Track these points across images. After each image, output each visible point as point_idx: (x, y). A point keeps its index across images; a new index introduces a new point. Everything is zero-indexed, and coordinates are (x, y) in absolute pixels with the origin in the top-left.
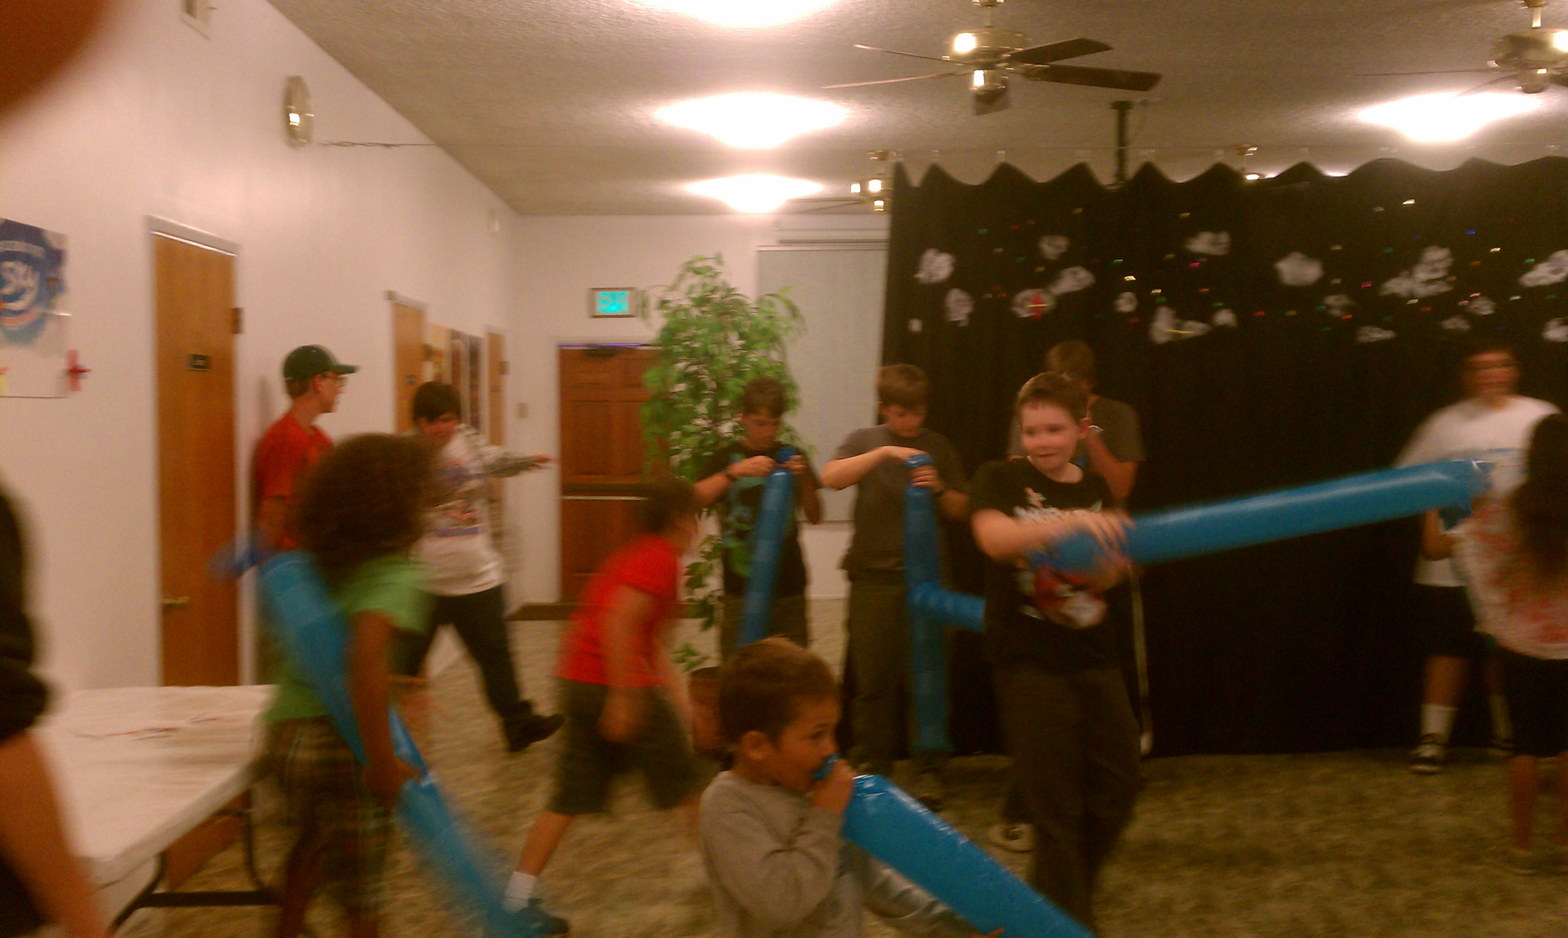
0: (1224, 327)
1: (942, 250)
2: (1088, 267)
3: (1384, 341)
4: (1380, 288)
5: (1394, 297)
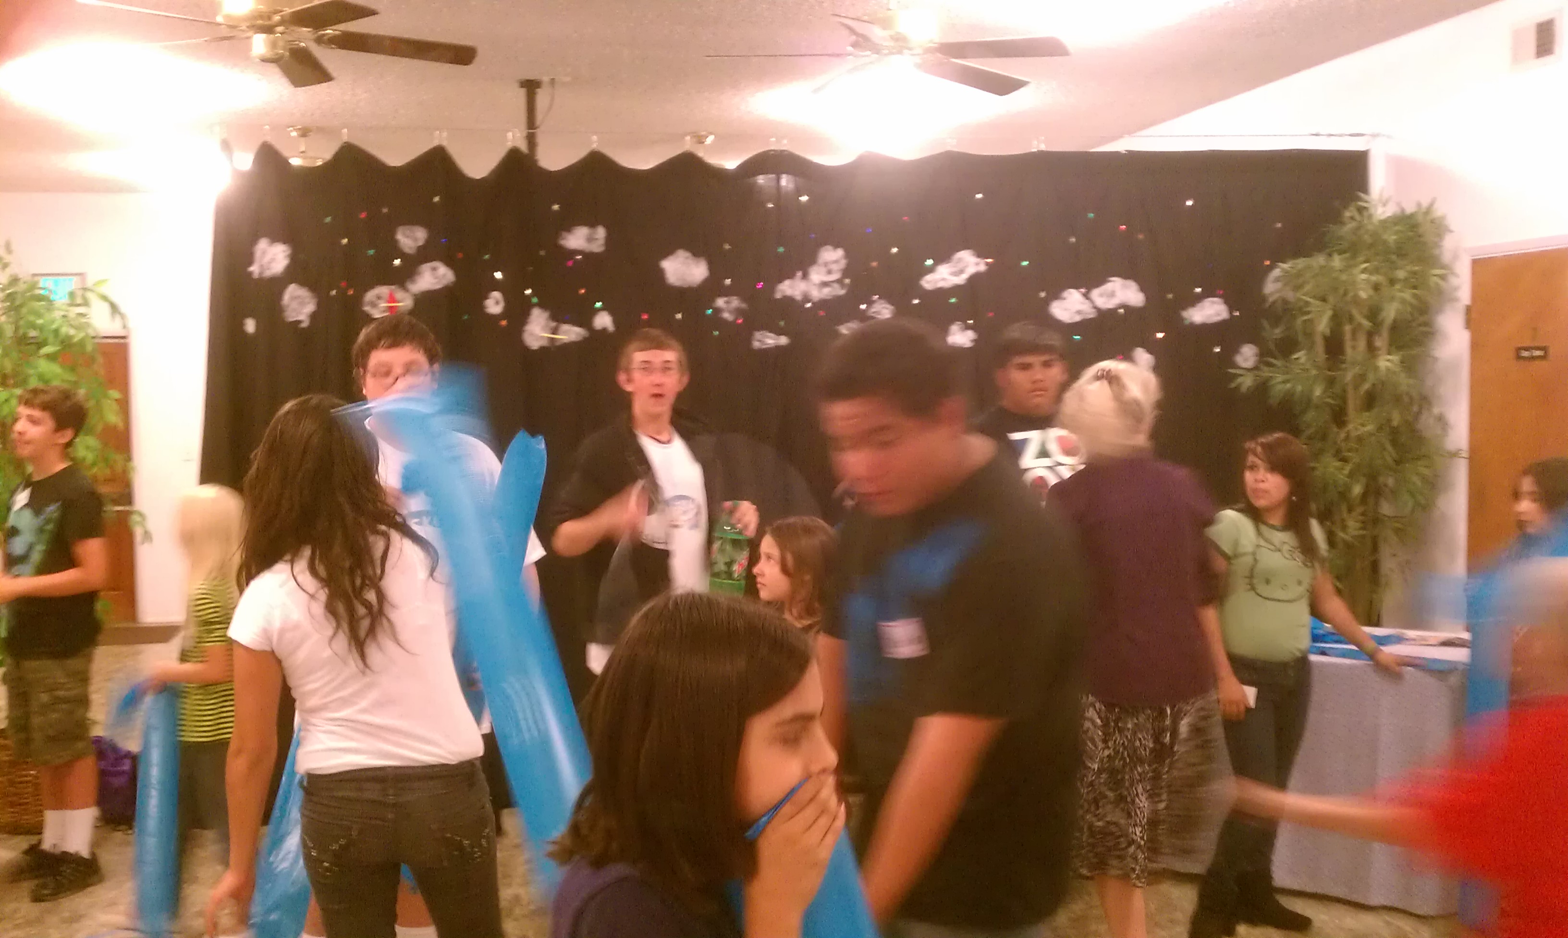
1: (276, 239)
2: (449, 262)
3: (778, 348)
4: (772, 290)
5: (789, 300)
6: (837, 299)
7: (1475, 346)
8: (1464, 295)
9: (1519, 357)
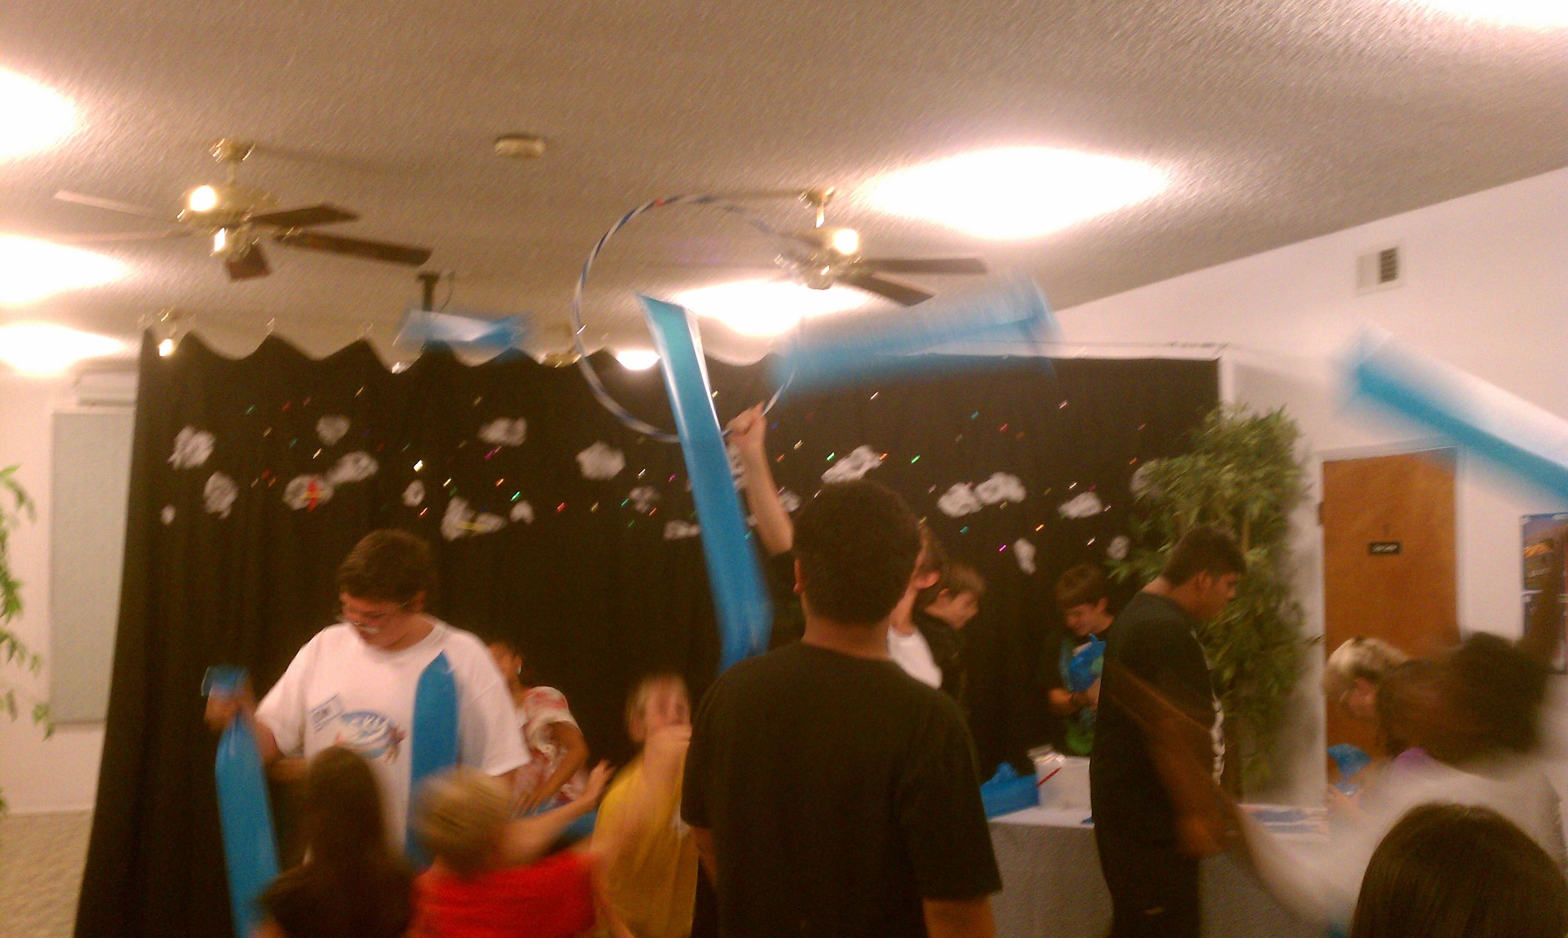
0: (521, 522)
1: (198, 429)
2: (372, 452)
3: (686, 538)
4: (684, 483)
7: (1330, 542)
8: (1317, 494)
9: (1371, 553)
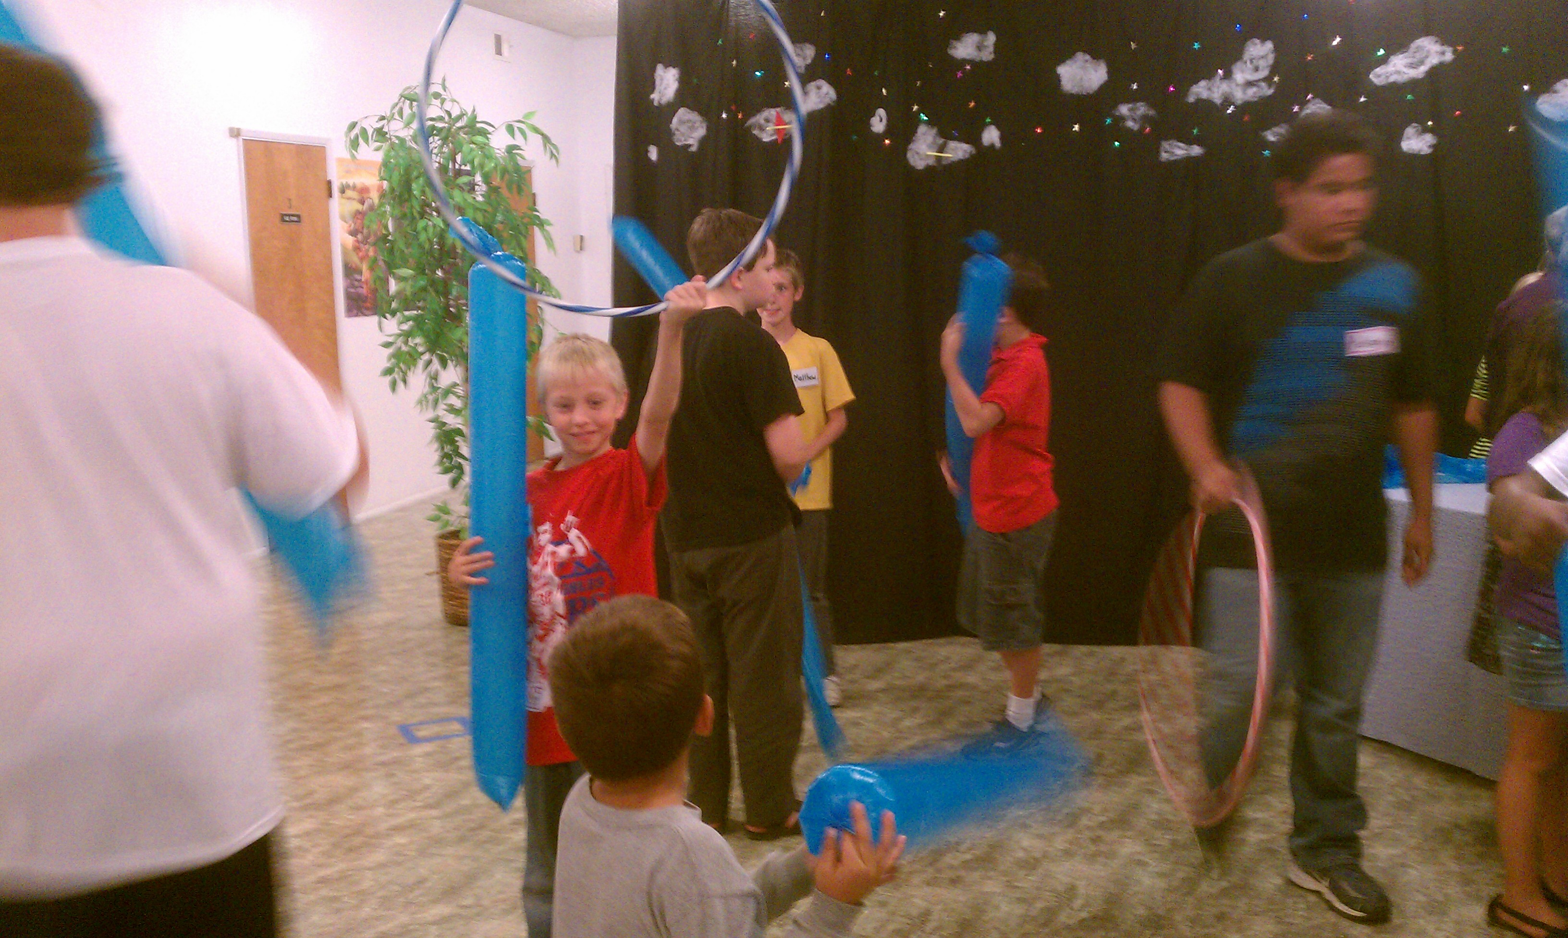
1: (668, 64)
2: (831, 80)
3: (1189, 159)
4: (1186, 93)
5: (1205, 105)
6: (1264, 101)
